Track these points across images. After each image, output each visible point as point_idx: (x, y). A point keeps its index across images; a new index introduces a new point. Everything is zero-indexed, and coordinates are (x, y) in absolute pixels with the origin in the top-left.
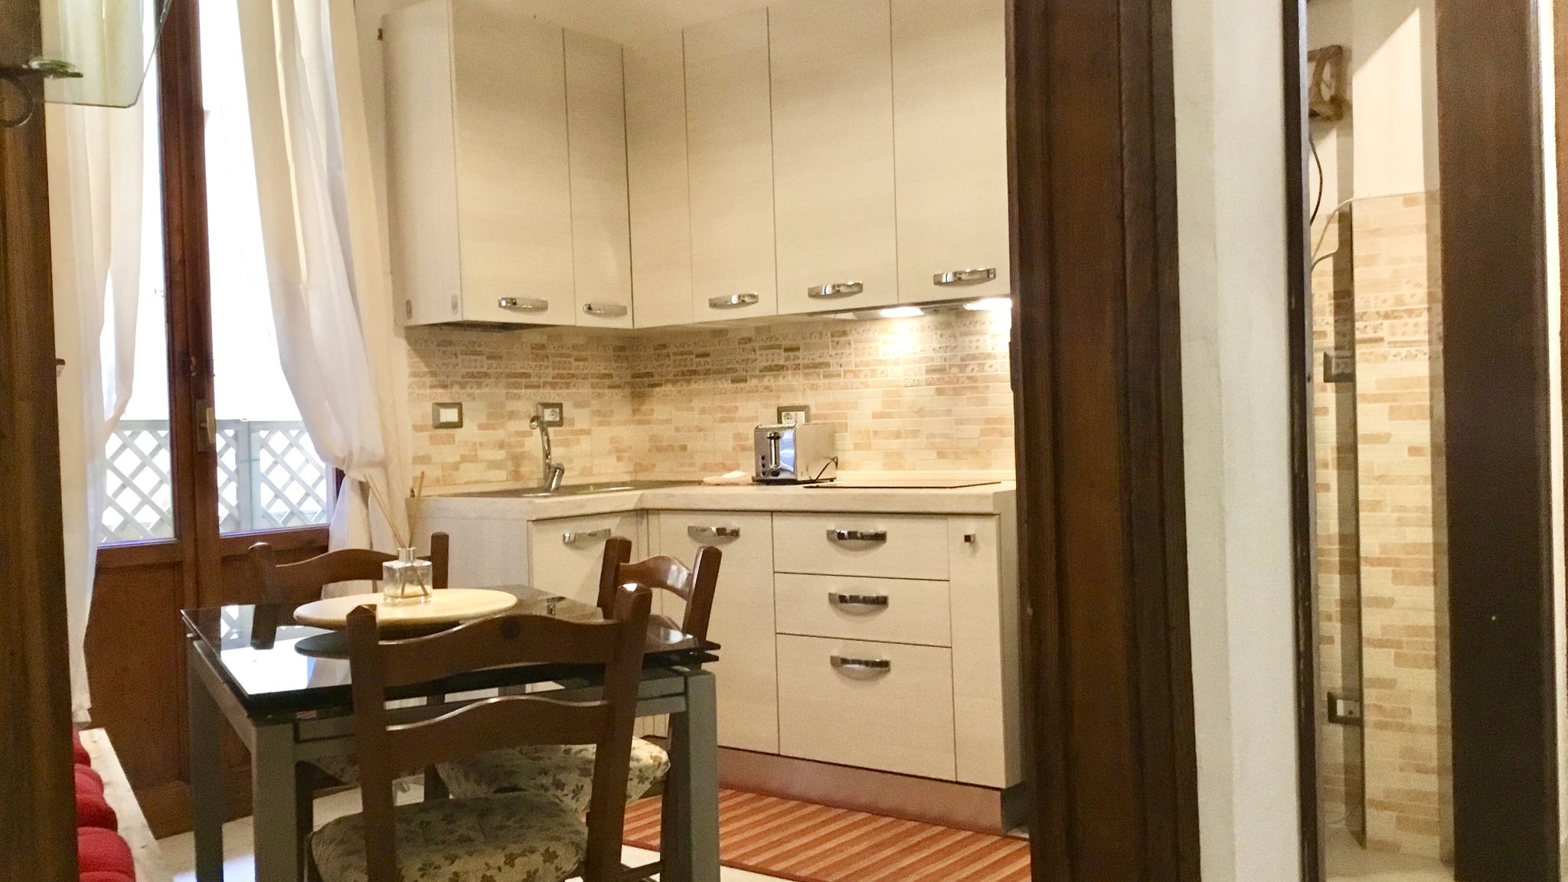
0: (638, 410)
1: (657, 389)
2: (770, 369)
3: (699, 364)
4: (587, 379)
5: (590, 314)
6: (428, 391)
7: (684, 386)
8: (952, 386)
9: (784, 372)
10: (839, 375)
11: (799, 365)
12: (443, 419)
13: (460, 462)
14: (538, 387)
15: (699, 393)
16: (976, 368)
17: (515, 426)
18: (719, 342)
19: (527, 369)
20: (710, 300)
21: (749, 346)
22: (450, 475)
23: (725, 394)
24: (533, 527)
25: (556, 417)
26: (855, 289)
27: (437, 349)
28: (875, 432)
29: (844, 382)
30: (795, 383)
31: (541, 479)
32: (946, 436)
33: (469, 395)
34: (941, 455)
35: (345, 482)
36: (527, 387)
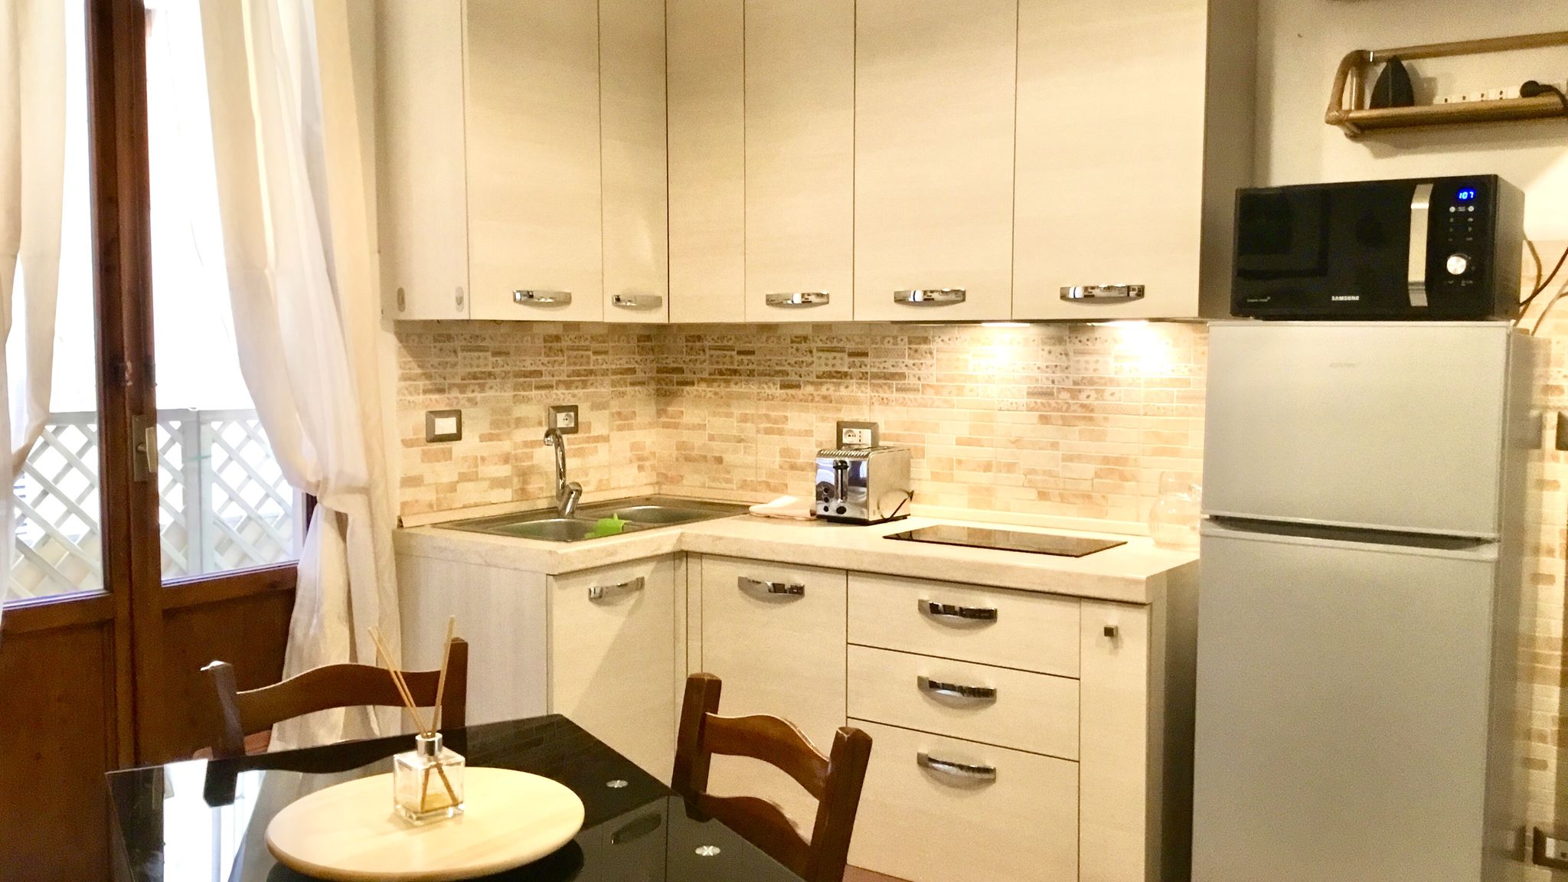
0: (665, 411)
1: (688, 388)
2: (830, 375)
3: (741, 362)
4: (607, 375)
5: (619, 306)
6: (422, 397)
7: (722, 387)
8: (1059, 414)
9: (846, 381)
10: (917, 390)
11: (867, 373)
12: (439, 431)
13: (458, 482)
14: (551, 387)
15: (740, 396)
16: (1093, 395)
17: (522, 435)
18: (768, 338)
19: (538, 366)
20: (767, 296)
21: (804, 346)
22: (445, 498)
23: (772, 400)
24: (555, 585)
25: (571, 422)
26: (953, 297)
27: (432, 345)
28: (960, 462)
29: (923, 398)
30: (860, 394)
31: (552, 497)
32: (1049, 473)
33: (469, 400)
34: (1043, 495)
35: (318, 509)
36: (538, 388)
